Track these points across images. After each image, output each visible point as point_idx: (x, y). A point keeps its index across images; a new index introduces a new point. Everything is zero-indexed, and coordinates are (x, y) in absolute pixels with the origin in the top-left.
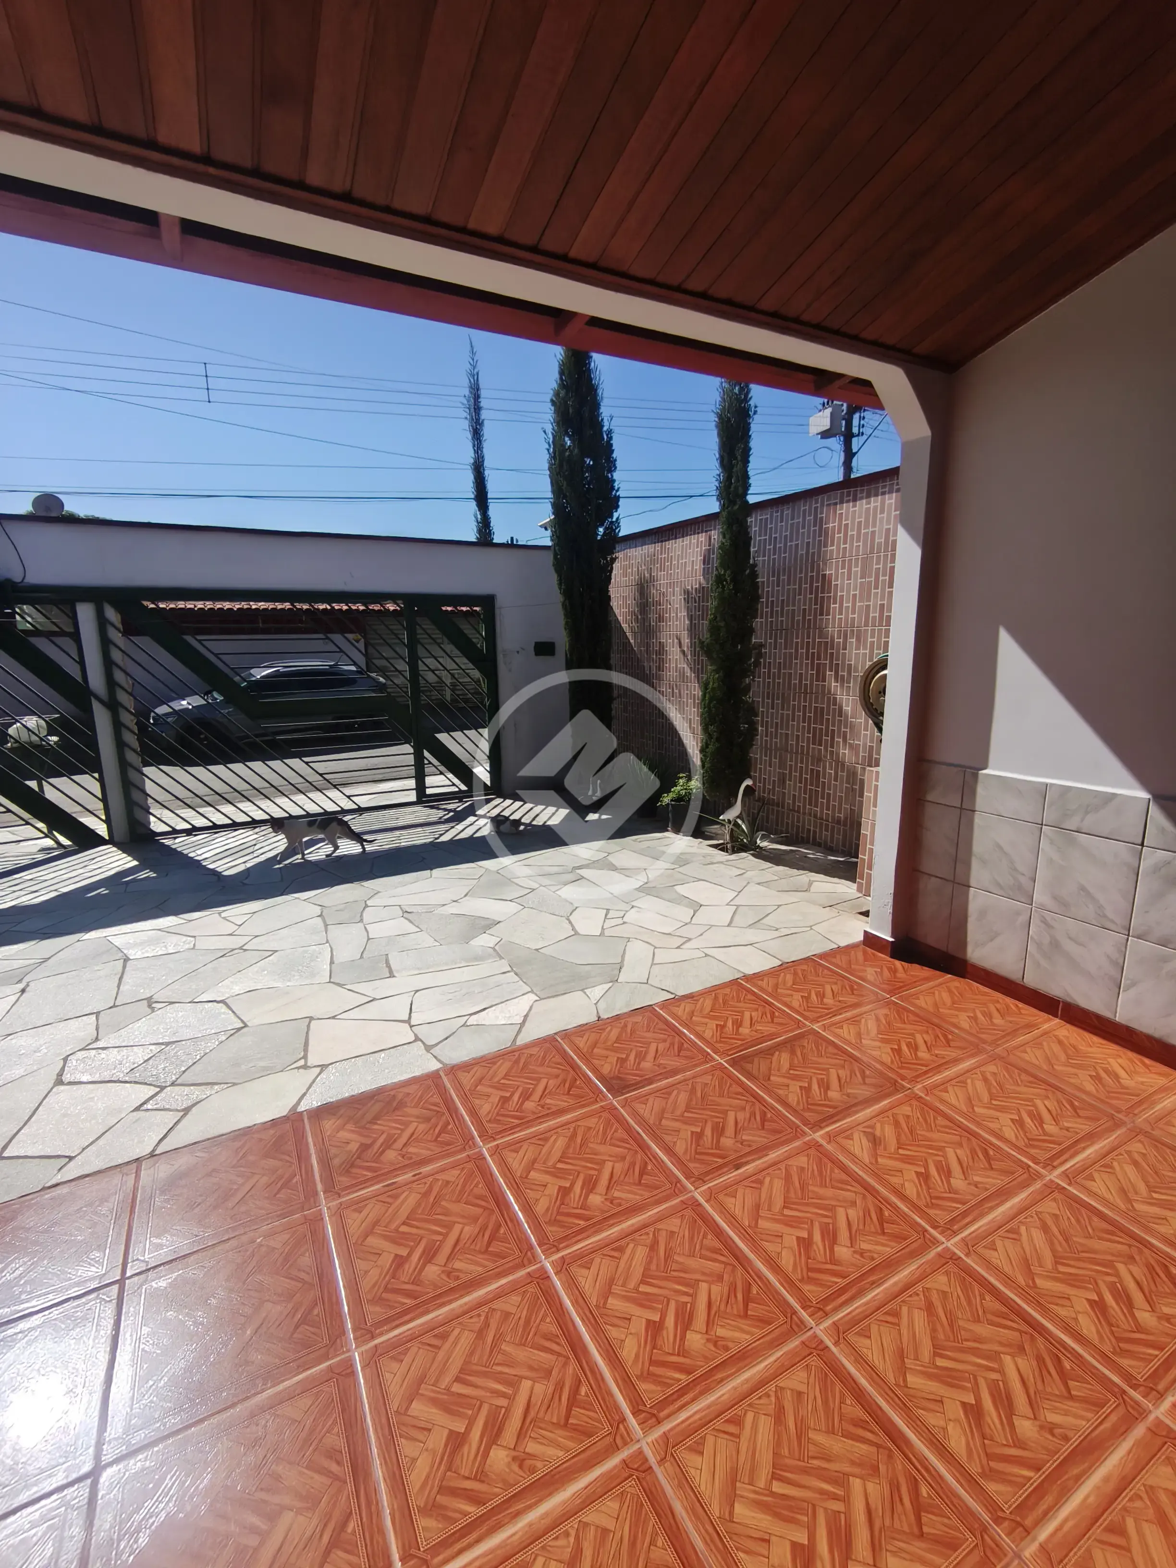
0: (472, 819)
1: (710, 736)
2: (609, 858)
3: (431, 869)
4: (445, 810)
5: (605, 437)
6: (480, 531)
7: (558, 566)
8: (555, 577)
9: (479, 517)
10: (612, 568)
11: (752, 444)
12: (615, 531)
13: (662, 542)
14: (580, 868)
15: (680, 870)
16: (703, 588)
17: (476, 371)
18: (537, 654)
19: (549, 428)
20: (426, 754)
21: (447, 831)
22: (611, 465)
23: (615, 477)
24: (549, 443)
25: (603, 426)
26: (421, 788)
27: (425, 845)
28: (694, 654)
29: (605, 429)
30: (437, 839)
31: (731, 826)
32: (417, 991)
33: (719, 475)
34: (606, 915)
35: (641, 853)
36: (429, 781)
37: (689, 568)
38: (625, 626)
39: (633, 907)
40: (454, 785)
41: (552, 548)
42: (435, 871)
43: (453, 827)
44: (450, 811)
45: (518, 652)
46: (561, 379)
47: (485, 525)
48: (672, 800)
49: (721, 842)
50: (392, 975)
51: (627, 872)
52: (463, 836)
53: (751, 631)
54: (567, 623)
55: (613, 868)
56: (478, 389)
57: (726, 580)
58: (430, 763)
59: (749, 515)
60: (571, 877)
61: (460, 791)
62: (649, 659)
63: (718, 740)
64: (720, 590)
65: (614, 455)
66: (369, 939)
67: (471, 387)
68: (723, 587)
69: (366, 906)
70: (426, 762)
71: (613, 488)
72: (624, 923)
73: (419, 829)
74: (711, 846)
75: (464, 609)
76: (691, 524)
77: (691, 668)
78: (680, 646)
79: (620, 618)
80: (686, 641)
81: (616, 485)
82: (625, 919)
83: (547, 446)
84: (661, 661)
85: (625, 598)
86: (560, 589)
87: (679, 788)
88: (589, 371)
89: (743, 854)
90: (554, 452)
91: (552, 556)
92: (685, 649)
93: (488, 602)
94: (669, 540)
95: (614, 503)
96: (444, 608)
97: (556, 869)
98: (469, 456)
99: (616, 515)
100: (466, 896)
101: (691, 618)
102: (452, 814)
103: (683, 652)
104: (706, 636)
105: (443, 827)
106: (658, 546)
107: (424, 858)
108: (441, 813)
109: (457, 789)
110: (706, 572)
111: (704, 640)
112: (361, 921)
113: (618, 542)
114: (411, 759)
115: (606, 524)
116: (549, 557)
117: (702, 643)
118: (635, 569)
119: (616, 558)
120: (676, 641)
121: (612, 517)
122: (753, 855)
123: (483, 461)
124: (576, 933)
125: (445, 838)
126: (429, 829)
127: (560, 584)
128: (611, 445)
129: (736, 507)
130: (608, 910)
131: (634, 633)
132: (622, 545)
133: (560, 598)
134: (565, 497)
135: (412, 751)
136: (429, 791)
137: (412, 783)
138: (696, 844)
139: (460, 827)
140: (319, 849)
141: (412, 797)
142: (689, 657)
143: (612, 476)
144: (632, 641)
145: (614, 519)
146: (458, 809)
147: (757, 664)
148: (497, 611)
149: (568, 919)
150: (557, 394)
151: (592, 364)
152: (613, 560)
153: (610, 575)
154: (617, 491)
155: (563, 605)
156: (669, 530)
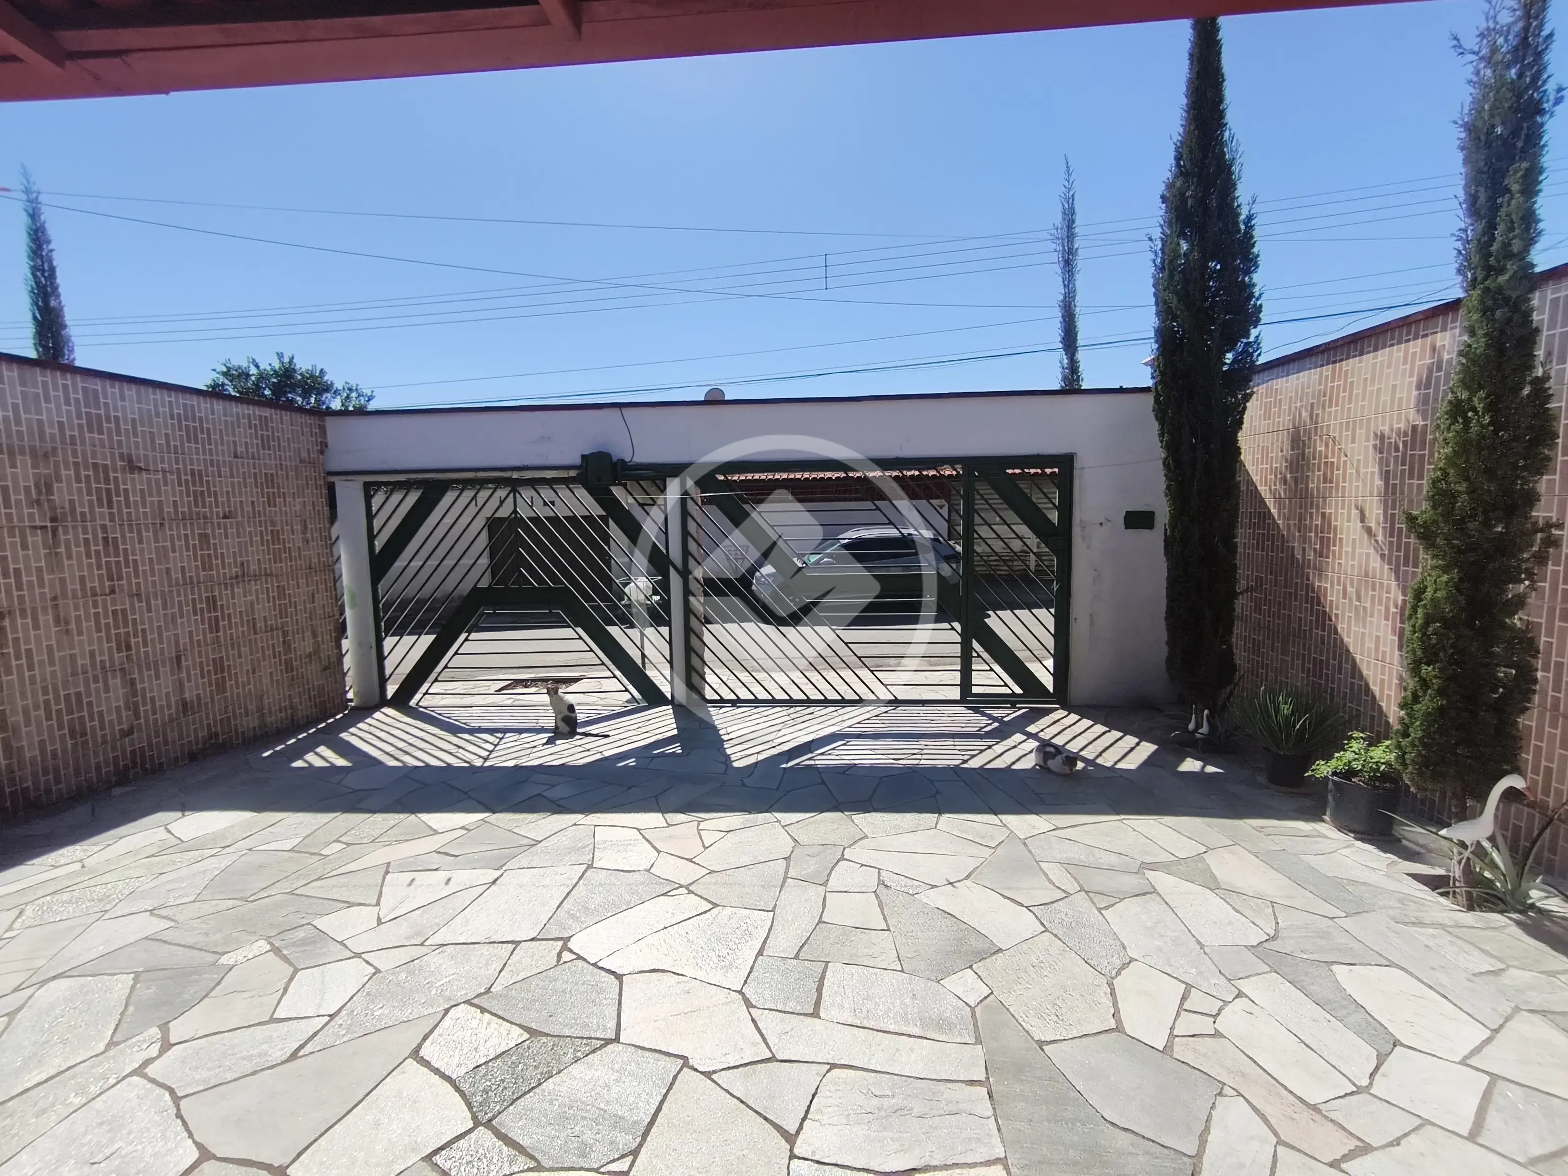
0: (1018, 737)
1: (1424, 684)
2: (1209, 858)
3: (940, 811)
4: (990, 717)
5: (1243, 227)
6: (1065, 379)
7: (1160, 413)
8: (1156, 425)
9: (1066, 361)
10: (1245, 408)
11: (1547, 160)
12: (1252, 355)
13: (1335, 362)
14: (1153, 866)
15: (1346, 923)
16: (1414, 428)
17: (1071, 193)
18: (1126, 528)
19: (1157, 234)
20: (975, 645)
21: (982, 751)
22: (1250, 262)
23: (1254, 280)
24: (1156, 252)
25: (1239, 214)
26: (966, 684)
27: (947, 769)
28: (1391, 531)
29: (1242, 217)
30: (965, 762)
31: (1467, 854)
32: (833, 1066)
33: (1465, 230)
34: (1184, 999)
35: (1269, 859)
36: (976, 678)
37: (1385, 398)
38: (1263, 490)
39: (1240, 995)
40: (1006, 685)
41: (1153, 390)
42: (946, 818)
43: (990, 747)
44: (995, 719)
45: (1101, 524)
46: (1178, 165)
47: (1072, 370)
48: (1334, 774)
49: (1440, 871)
50: (815, 1014)
51: (1235, 900)
52: (999, 764)
53: (1531, 498)
54: (1168, 487)
55: (1213, 884)
56: (1073, 214)
57: (1474, 410)
58: (979, 656)
59: (1532, 290)
60: (1131, 882)
61: (1014, 694)
62: (1304, 539)
63: (1441, 692)
64: (1458, 427)
65: (1255, 250)
66: (820, 921)
67: (1064, 213)
68: (1467, 421)
69: (842, 858)
70: (974, 654)
71: (1251, 295)
72: (1217, 1035)
73: (950, 742)
74: (1416, 877)
75: (1032, 471)
76: (1393, 329)
77: (1382, 556)
78: (1363, 519)
79: (1256, 478)
80: (1375, 513)
81: (1257, 291)
82: (1222, 1025)
83: (1153, 257)
84: (1326, 543)
85: (1265, 450)
86: (1161, 442)
87: (1349, 755)
88: (1222, 144)
89: (1496, 918)
90: (1163, 262)
91: (1153, 399)
92: (1373, 525)
93: (1066, 462)
94: (1348, 358)
95: (1253, 317)
96: (1010, 471)
97: (1113, 859)
98: (1057, 293)
99: (1254, 332)
100: (967, 877)
101: (1386, 476)
102: (996, 725)
103: (1369, 531)
104: (1422, 509)
105: (980, 744)
106: (1327, 370)
107: (938, 792)
108: (984, 721)
109: (1010, 692)
110: (1423, 402)
111: (1415, 512)
112: (825, 884)
113: (1255, 373)
114: (957, 649)
115: (1240, 347)
116: (1149, 400)
117: (1411, 519)
118: (1285, 407)
119: (1253, 393)
120: (1355, 512)
121: (1247, 336)
122: (1519, 923)
123: (1074, 297)
124: (1119, 1029)
125: (974, 763)
126: (960, 743)
127: (1161, 435)
128: (1252, 237)
129: (1502, 279)
130: (1189, 987)
131: (1278, 499)
132: (1265, 375)
133: (1161, 453)
134: (1175, 318)
135: (959, 639)
136: (975, 690)
137: (956, 678)
138: (1383, 866)
139: (999, 749)
140: (833, 749)
141: (955, 694)
142: (1380, 538)
143: (1251, 279)
144: (1274, 511)
145: (1252, 339)
146: (1006, 719)
147: (1541, 559)
148: (1076, 473)
149: (1111, 985)
150: (1170, 186)
151: (1227, 134)
152: (1247, 398)
153: (1242, 418)
154: (1258, 299)
155: (1164, 463)
156: (1350, 342)
